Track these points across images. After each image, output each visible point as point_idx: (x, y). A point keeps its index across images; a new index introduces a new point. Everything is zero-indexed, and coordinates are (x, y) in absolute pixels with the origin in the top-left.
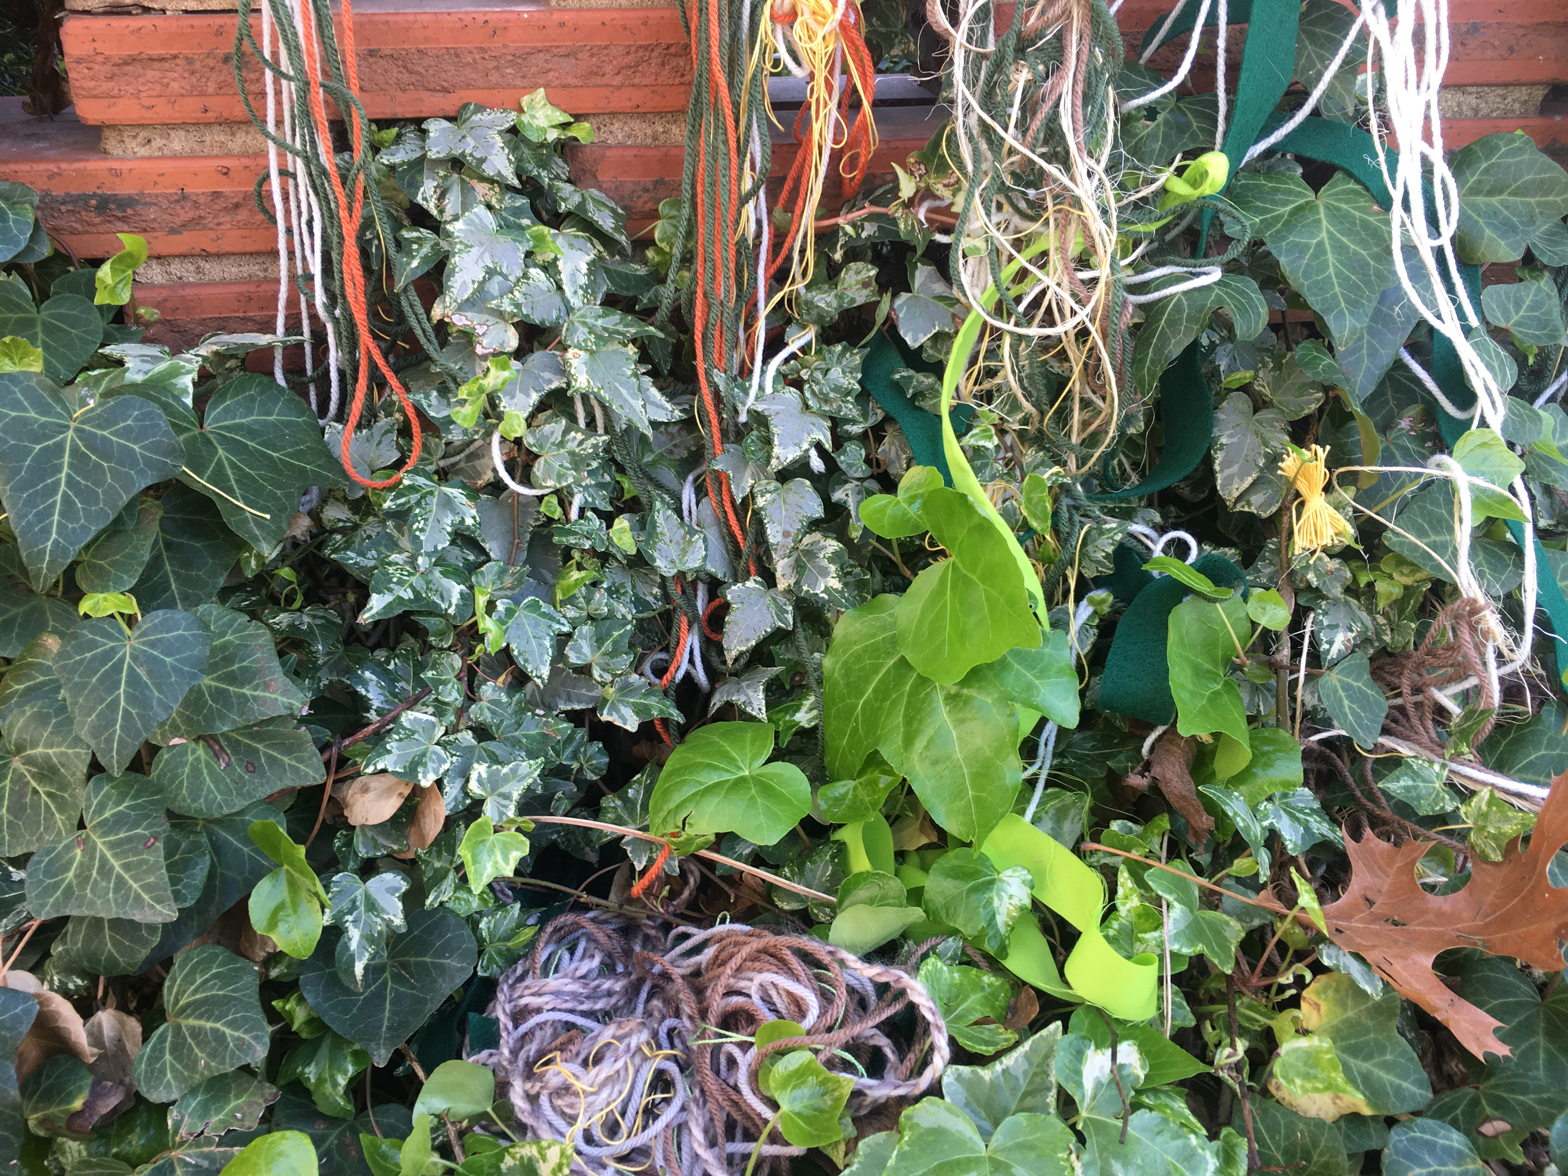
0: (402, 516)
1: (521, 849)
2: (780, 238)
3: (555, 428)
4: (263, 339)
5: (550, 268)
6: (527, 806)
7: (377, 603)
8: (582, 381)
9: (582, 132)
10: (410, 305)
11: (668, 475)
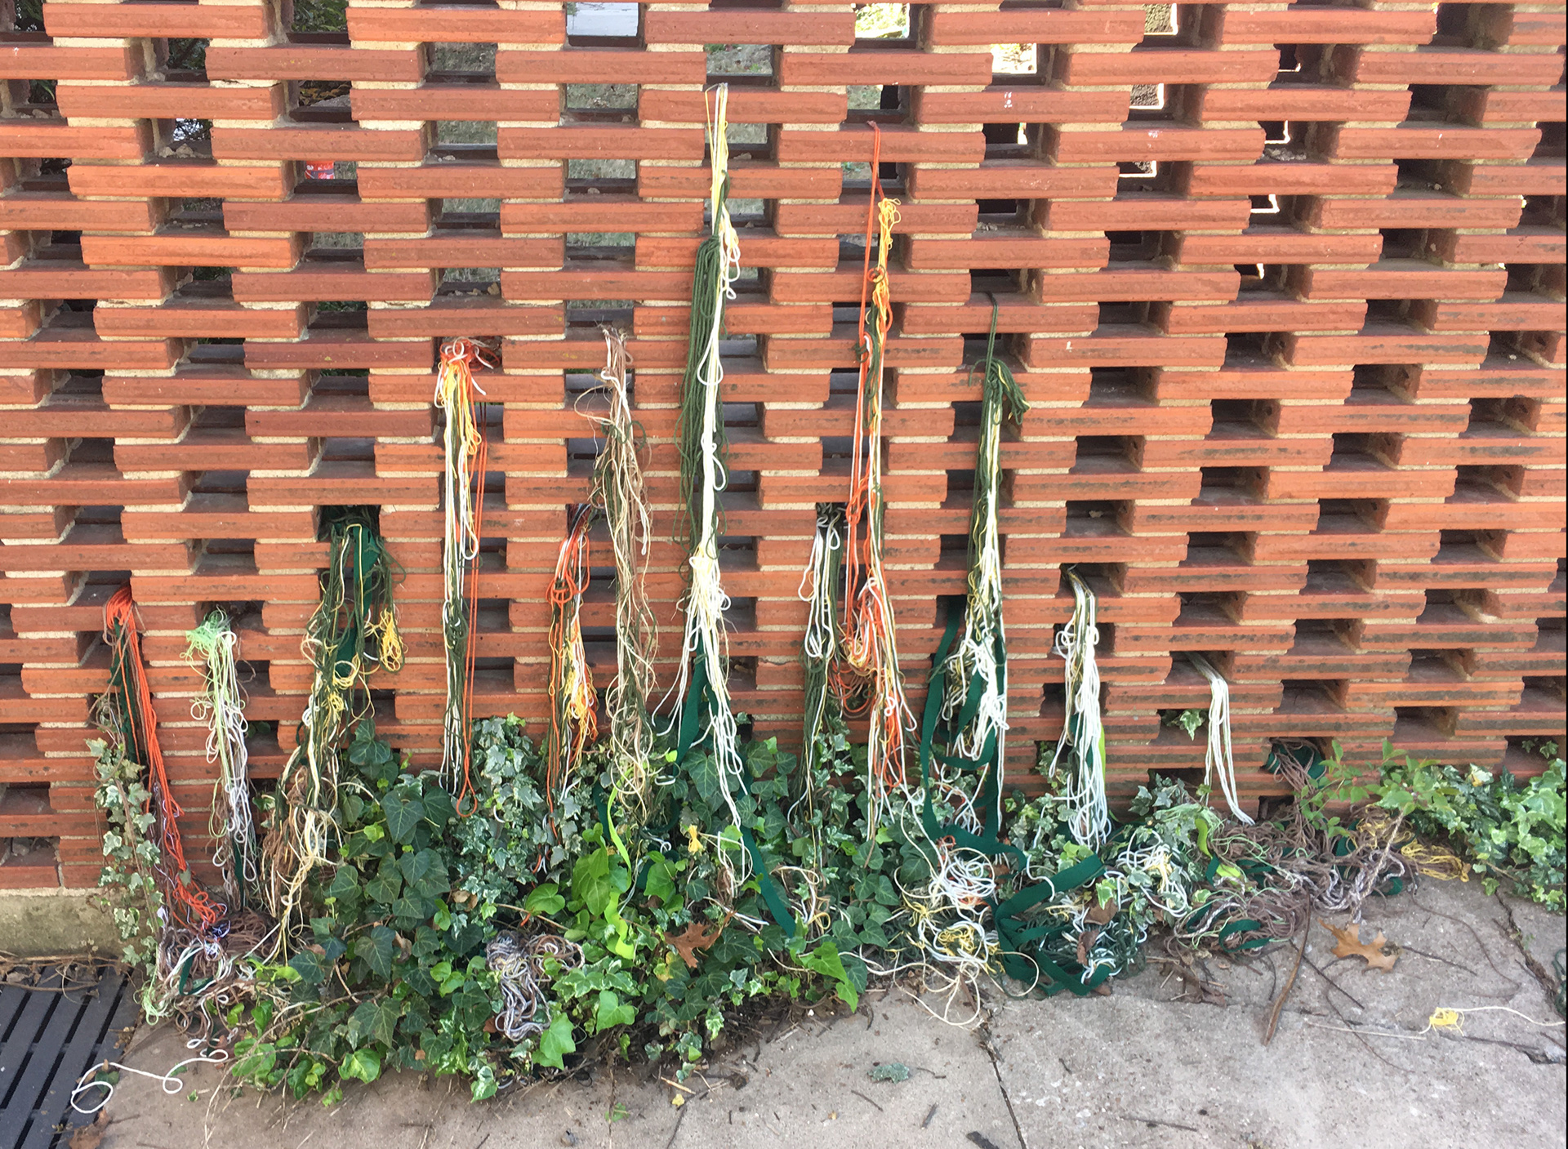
0: (471, 827)
1: (495, 910)
2: (573, 753)
3: (509, 806)
4: (437, 774)
5: (511, 761)
6: (497, 901)
7: (465, 850)
8: (516, 797)
9: (523, 723)
10: (476, 771)
11: (539, 815)
